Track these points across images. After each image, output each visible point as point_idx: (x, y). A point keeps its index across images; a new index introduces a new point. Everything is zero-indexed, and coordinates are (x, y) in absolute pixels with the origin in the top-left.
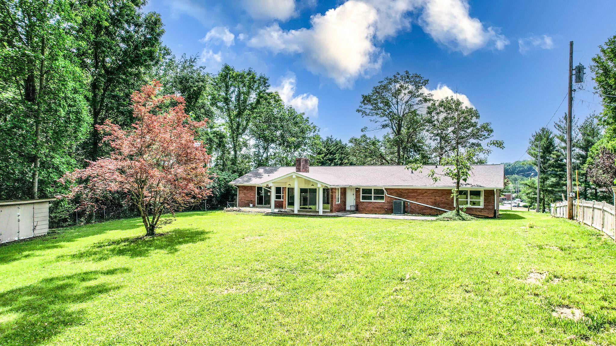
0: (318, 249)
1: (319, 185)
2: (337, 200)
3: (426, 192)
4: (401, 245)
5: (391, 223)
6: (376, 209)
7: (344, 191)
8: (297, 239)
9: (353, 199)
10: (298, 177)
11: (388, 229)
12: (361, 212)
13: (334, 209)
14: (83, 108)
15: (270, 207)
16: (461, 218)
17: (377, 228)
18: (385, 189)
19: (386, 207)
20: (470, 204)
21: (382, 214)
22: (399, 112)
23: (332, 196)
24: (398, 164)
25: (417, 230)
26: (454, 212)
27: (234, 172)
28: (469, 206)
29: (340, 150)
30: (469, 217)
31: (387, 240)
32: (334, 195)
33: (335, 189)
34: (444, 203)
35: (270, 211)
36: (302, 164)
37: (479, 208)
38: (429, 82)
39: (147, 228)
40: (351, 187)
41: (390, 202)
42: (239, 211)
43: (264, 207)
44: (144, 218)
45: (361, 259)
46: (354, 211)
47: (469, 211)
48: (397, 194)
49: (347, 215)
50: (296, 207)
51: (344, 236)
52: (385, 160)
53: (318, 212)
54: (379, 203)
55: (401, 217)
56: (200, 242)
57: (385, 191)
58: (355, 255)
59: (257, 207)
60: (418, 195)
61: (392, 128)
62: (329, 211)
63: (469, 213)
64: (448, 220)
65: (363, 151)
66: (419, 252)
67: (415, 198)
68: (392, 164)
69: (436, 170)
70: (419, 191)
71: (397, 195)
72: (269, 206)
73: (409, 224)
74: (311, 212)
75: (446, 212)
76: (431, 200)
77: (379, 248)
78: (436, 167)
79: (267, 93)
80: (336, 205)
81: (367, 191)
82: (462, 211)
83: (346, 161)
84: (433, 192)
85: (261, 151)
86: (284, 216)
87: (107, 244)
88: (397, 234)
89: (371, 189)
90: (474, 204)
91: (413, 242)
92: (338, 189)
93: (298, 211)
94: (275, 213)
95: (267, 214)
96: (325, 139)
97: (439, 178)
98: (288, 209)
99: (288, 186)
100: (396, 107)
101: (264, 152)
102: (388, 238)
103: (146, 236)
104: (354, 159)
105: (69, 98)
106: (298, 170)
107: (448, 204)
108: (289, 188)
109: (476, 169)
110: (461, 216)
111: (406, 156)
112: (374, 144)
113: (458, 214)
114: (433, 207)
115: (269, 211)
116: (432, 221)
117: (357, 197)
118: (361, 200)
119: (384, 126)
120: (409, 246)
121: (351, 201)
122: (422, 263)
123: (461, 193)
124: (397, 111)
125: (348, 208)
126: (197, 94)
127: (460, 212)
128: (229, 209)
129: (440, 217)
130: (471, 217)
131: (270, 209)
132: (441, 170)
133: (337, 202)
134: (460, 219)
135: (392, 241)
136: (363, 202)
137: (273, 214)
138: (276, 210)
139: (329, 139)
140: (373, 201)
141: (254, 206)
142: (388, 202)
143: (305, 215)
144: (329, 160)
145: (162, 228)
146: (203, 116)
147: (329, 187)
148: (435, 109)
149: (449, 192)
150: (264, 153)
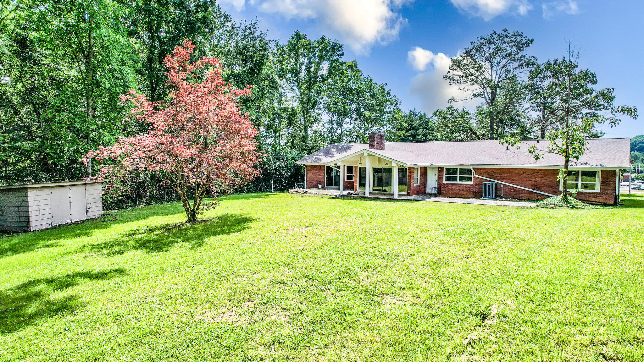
0: (372, 250)
1: (394, 164)
2: (415, 181)
3: (524, 173)
4: (488, 247)
5: (478, 211)
6: (462, 192)
7: (424, 171)
8: (351, 233)
9: (435, 180)
10: (369, 155)
11: (472, 221)
12: (444, 196)
13: (411, 192)
14: (131, 81)
15: (339, 189)
16: (569, 205)
17: (458, 218)
18: (474, 169)
19: (474, 190)
20: (581, 188)
21: (469, 198)
22: (494, 78)
23: (409, 176)
24: (491, 139)
25: (511, 224)
26: (561, 197)
27: (303, 150)
28: (580, 190)
29: (424, 125)
30: (580, 204)
31: (470, 238)
32: (412, 176)
33: (414, 168)
34: (548, 186)
35: (339, 194)
36: (376, 140)
37: (593, 193)
38: (533, 43)
39: (188, 214)
40: (432, 167)
41: (479, 184)
42: (305, 193)
43: (333, 189)
44: (184, 202)
45: (427, 270)
46: (436, 194)
47: (580, 197)
48: (489, 174)
49: (426, 198)
50: (368, 189)
51: (412, 230)
52: (475, 135)
53: (393, 195)
54: (466, 184)
55: (492, 202)
56: (236, 234)
57: (473, 171)
58: (421, 262)
59: (326, 189)
60: (514, 176)
61: (485, 97)
62: (406, 193)
63: (580, 198)
64: (553, 208)
65: (449, 125)
66: (513, 261)
67: (510, 179)
68: (483, 140)
69: (538, 146)
70: (517, 171)
71: (487, 176)
72: (337, 187)
73: (501, 213)
74: (385, 194)
75: (549, 197)
76: (531, 182)
77: (456, 251)
78: (538, 142)
79: (340, 63)
80: (414, 187)
81: (451, 172)
82: (571, 196)
83: (431, 137)
84: (534, 173)
85: (335, 126)
86: (353, 199)
87: (142, 231)
88: (484, 230)
89: (457, 169)
90: (586, 187)
91: (505, 243)
92: (418, 168)
93: (370, 193)
94: (344, 196)
95: (336, 197)
96: (407, 112)
97: (542, 156)
98: (359, 190)
99: (359, 166)
100: (490, 73)
101: (338, 127)
102: (470, 234)
103: (186, 222)
104: (438, 135)
105: (115, 70)
106: (372, 147)
107: (551, 187)
108: (360, 168)
109: (591, 144)
110: (569, 203)
111: (500, 130)
112: (462, 116)
113: (565, 200)
114: (532, 190)
115: (337, 193)
116: (531, 208)
117: (440, 178)
118: (444, 182)
119: (476, 96)
120: (500, 250)
121: (432, 182)
122: (519, 283)
123: (569, 173)
124: (490, 77)
125: (428, 191)
126: (259, 65)
127: (569, 197)
128: (294, 190)
129: (541, 203)
130: (583, 204)
131: (339, 191)
132: (544, 145)
133: (416, 183)
134: (568, 207)
135: (475, 241)
136: (447, 184)
137: (342, 197)
138: (346, 193)
139: (412, 113)
140: (458, 182)
141: (323, 187)
142: (477, 184)
143: (378, 198)
144: (412, 136)
145: (205, 215)
146: (267, 88)
147: (405, 166)
148: (539, 73)
149: (555, 172)
150: (337, 129)
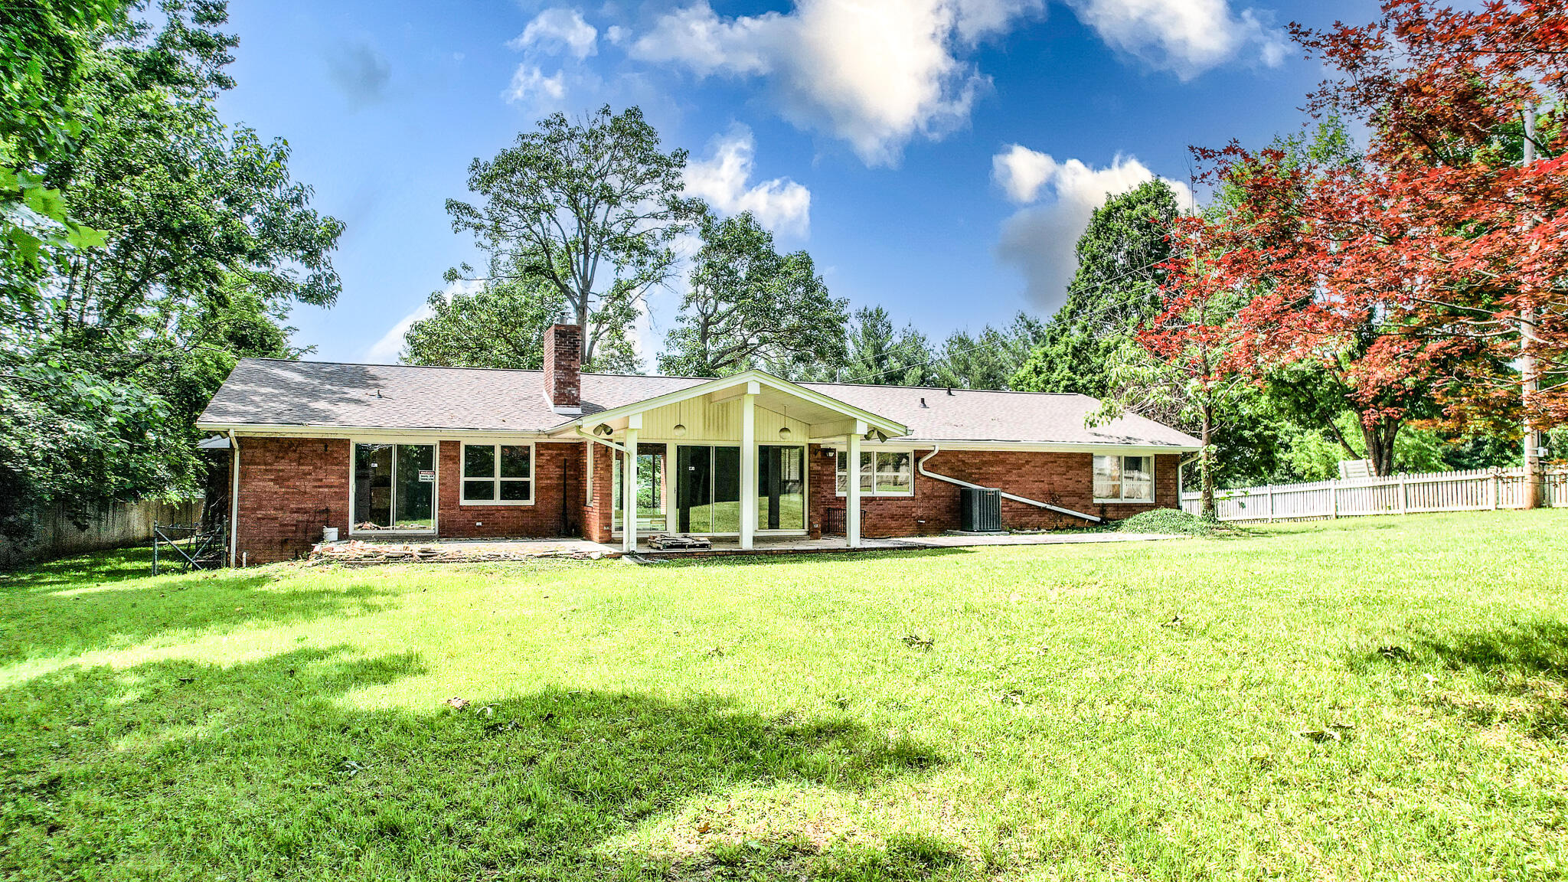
6: (889, 522)
19: (919, 512)
20: (1127, 495)
23: (817, 475)
28: (1124, 499)
41: (929, 497)
54: (898, 499)
60: (1009, 472)
67: (1000, 480)
71: (949, 473)
76: (1041, 485)
84: (1046, 463)
89: (868, 454)
114: (1048, 507)
140: (876, 493)
142: (925, 497)
149: (1084, 460)
